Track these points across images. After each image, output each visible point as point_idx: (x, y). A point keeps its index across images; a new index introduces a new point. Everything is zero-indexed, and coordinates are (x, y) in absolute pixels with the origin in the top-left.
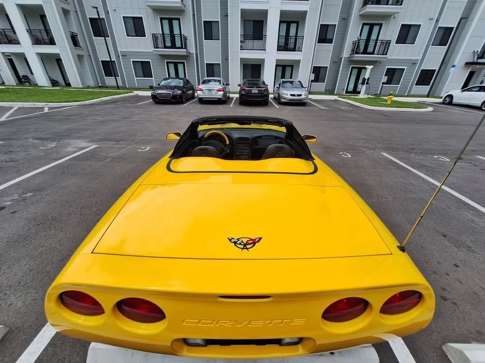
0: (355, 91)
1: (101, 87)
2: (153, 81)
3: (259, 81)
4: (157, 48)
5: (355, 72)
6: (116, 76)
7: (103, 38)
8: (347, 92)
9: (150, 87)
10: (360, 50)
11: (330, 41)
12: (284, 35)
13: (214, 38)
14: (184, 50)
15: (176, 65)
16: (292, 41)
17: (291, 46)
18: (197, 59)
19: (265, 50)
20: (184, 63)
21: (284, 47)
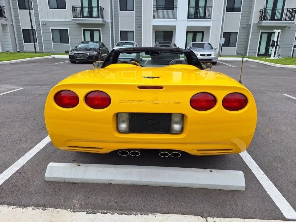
0: (267, 54)
1: (19, 52)
2: (69, 46)
3: (170, 43)
4: (75, 18)
5: (265, 36)
6: (35, 42)
7: (28, 10)
8: (259, 55)
9: (65, 51)
10: (267, 17)
11: (238, 10)
12: (194, 5)
13: (128, 8)
14: (100, 19)
15: (92, 32)
16: (201, 10)
17: (201, 14)
18: (112, 27)
19: (176, 18)
20: (99, 31)
21: (194, 15)
